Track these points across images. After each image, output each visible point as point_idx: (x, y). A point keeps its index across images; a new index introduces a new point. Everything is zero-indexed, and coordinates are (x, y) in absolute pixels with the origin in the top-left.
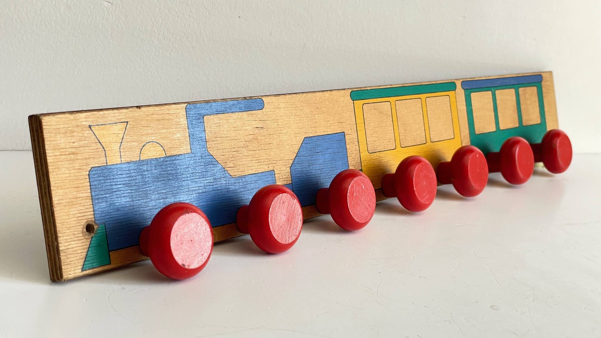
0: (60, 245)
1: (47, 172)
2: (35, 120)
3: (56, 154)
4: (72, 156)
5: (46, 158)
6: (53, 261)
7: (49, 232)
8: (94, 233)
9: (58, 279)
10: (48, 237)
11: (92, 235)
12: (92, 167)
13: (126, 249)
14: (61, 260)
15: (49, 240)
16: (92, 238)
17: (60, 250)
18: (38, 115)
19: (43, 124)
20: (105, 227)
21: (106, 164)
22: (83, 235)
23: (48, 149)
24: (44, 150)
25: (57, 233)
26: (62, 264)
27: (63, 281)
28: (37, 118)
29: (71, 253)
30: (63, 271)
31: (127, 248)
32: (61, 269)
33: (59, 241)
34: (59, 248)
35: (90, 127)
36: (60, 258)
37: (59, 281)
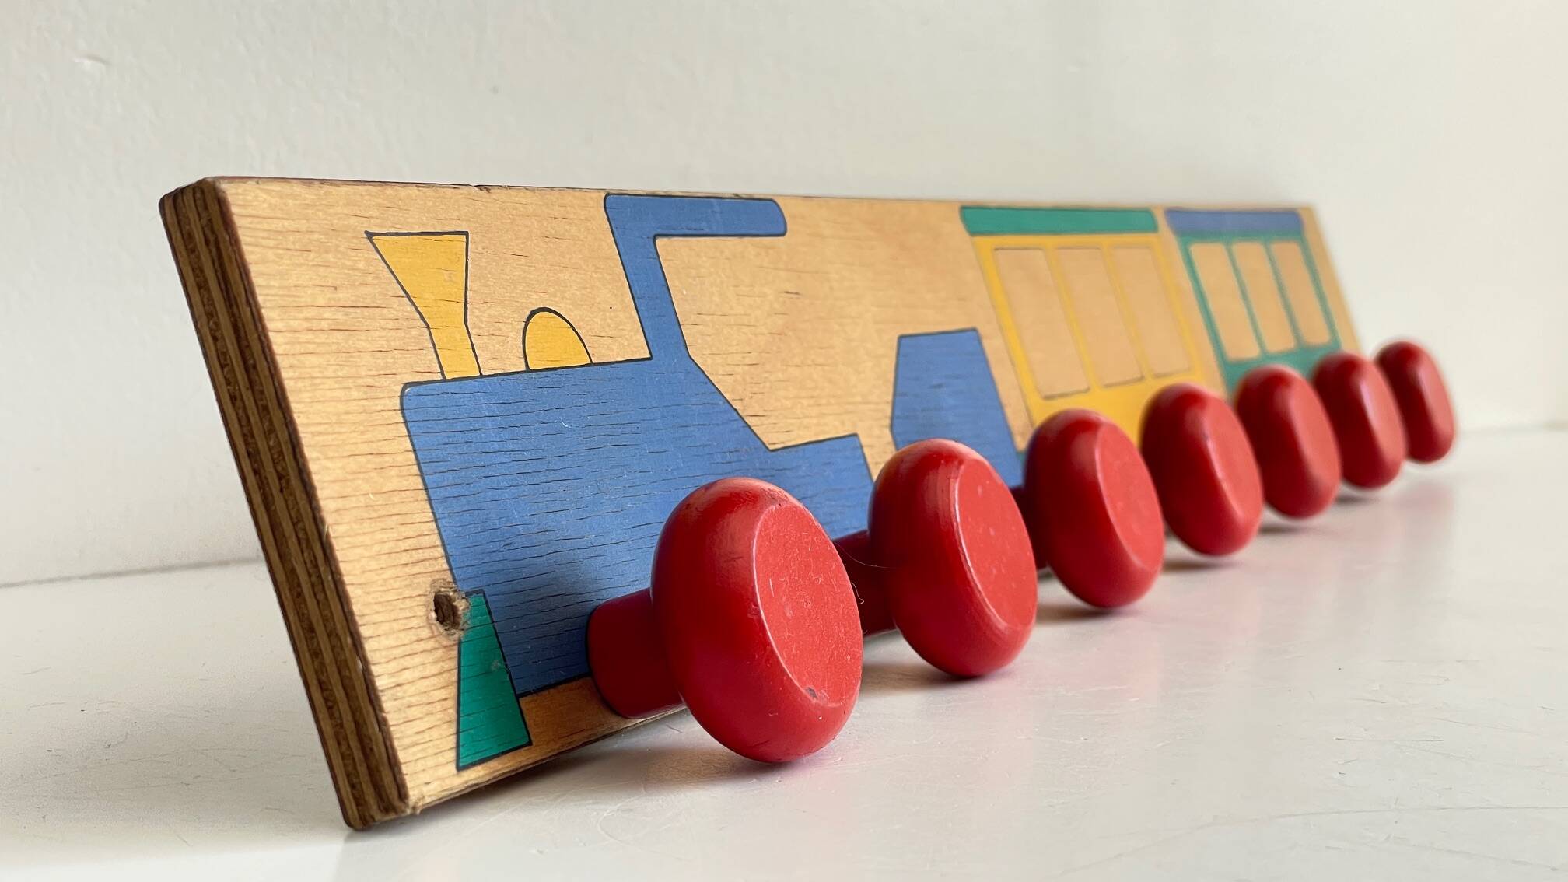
0: (375, 670)
1: (279, 393)
2: (199, 203)
3: (295, 324)
4: (338, 337)
5: (266, 337)
6: (354, 743)
7: (320, 629)
8: (461, 627)
9: (387, 808)
10: (316, 654)
11: (456, 636)
12: (405, 381)
13: (560, 687)
14: (388, 729)
15: (322, 664)
16: (460, 643)
17: (380, 688)
18: (210, 180)
19: (234, 209)
20: (488, 606)
21: (439, 377)
22: (433, 632)
23: (268, 304)
24: (254, 309)
25: (355, 623)
26: (396, 743)
27: (409, 811)
28: (206, 190)
29: (414, 700)
30: (404, 769)
31: (564, 686)
32: (393, 764)
33: (370, 656)
34: (373, 683)
35: (370, 235)
36: (385, 720)
37: (392, 816)
